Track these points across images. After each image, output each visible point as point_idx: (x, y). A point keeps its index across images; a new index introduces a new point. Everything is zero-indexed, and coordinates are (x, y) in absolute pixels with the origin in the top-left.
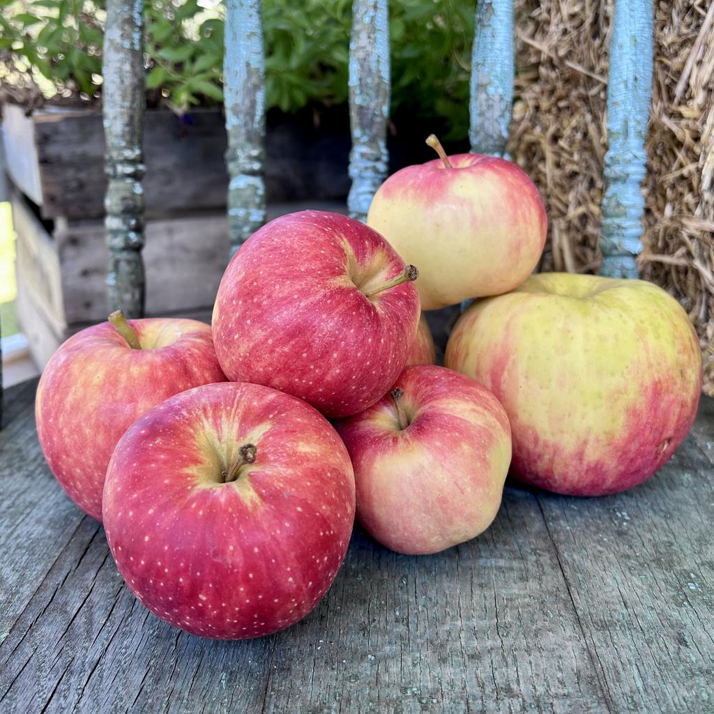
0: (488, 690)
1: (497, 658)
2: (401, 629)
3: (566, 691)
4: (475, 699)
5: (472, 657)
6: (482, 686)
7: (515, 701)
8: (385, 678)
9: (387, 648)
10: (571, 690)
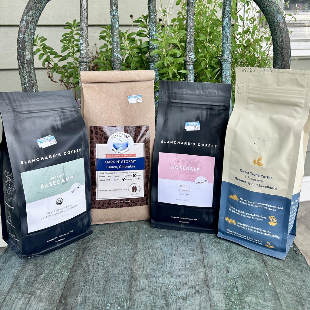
0: (181, 284)
1: (184, 276)
2: (163, 270)
3: (199, 284)
4: (178, 286)
5: (178, 276)
6: (180, 283)
7: (187, 286)
8: (158, 281)
9: (159, 274)
10: (200, 284)
